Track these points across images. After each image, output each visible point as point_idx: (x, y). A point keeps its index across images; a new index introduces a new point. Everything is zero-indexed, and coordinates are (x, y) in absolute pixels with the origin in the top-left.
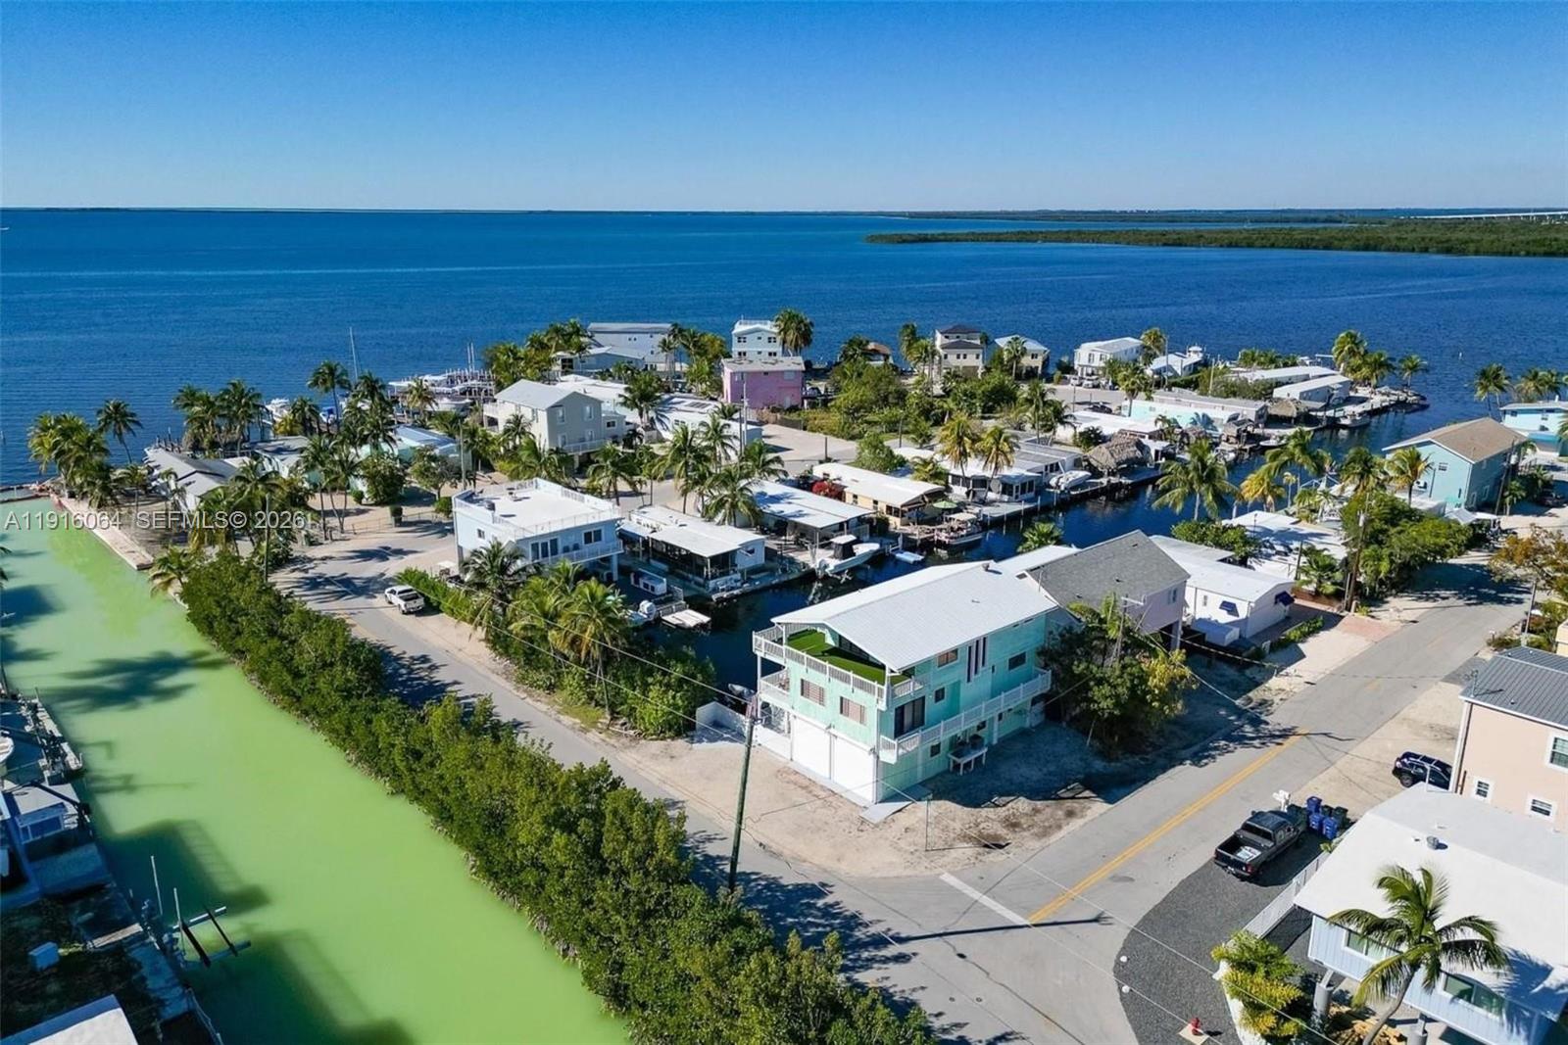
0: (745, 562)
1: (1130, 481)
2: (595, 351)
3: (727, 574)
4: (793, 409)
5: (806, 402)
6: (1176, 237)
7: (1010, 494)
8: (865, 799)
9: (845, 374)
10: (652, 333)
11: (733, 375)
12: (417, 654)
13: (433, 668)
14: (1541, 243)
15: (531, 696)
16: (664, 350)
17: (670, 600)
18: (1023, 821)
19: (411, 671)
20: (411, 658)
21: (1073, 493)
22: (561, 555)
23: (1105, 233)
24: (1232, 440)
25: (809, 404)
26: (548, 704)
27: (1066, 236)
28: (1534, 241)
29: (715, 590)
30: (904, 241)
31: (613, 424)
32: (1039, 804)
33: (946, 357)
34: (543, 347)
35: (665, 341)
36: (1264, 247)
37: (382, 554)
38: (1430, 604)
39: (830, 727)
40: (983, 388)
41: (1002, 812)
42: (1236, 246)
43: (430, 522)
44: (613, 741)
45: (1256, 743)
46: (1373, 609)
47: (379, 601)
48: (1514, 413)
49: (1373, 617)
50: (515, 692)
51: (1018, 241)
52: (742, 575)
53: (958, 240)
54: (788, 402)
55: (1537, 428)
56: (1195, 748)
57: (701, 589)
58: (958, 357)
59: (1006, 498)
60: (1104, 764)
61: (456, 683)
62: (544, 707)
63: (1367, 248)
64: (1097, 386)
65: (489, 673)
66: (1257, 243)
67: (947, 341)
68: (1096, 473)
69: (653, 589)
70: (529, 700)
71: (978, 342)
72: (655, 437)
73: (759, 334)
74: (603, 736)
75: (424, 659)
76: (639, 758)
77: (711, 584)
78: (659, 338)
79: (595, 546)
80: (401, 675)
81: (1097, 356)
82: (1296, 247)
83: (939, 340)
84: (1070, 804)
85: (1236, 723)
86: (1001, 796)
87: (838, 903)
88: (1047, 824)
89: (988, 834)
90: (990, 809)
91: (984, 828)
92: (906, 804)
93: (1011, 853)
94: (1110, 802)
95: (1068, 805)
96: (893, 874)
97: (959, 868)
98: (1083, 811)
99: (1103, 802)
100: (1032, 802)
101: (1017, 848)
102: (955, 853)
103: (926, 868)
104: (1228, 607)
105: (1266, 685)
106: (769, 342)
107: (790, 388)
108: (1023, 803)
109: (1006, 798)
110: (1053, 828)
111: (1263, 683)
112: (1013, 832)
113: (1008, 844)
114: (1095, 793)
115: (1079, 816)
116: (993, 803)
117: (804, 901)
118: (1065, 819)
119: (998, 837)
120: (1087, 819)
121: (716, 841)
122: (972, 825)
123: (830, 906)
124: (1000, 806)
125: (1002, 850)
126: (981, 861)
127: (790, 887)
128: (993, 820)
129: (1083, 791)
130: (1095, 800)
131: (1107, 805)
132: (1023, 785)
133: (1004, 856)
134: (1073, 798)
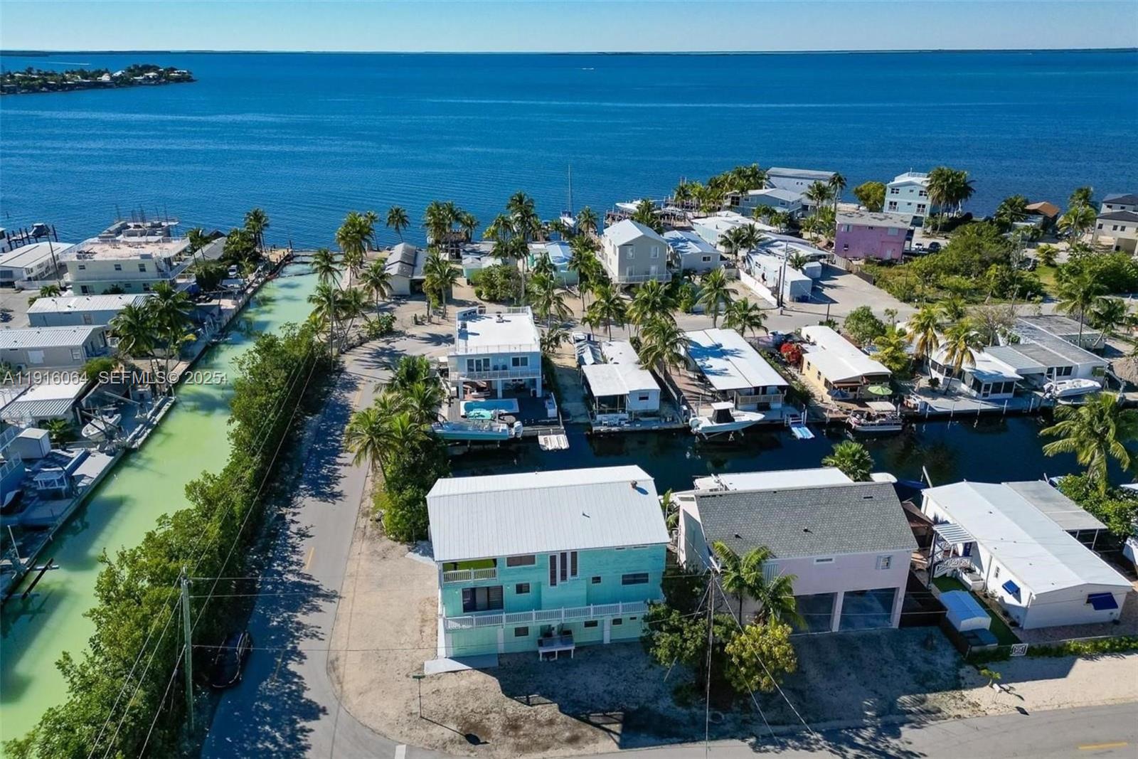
0: (635, 406)
2: (759, 191)
3: (615, 412)
7: (979, 391)
10: (816, 179)
11: (840, 225)
17: (553, 424)
18: (527, 727)
21: (1063, 402)
22: (491, 372)
29: (598, 423)
31: (709, 259)
32: (563, 718)
33: (1098, 228)
37: (441, 340)
41: (524, 710)
44: (369, 530)
45: (851, 752)
52: (629, 416)
54: (888, 255)
58: (1115, 228)
59: (974, 393)
69: (547, 411)
72: (734, 275)
73: (912, 188)
74: (370, 523)
76: (364, 550)
77: (598, 417)
79: (520, 368)
83: (1104, 208)
84: (587, 730)
85: (865, 721)
86: (543, 695)
87: (311, 730)
88: (540, 740)
89: (484, 727)
90: (517, 704)
91: (488, 719)
92: (466, 667)
93: (475, 753)
94: (622, 745)
95: (584, 730)
96: (374, 726)
97: (421, 745)
98: (587, 743)
99: (617, 743)
100: (559, 713)
101: (489, 750)
102: (436, 731)
103: (401, 732)
104: (1012, 588)
105: (965, 693)
106: (921, 195)
107: (893, 242)
108: (550, 710)
109: (543, 700)
110: (541, 746)
111: (965, 688)
112: (505, 734)
113: (486, 743)
114: (623, 730)
115: (577, 745)
116: (528, 699)
117: (294, 717)
118: (562, 743)
119: (487, 732)
120: (582, 752)
121: (315, 639)
122: (484, 711)
123: (303, 730)
124: (528, 705)
125: (473, 746)
126: (445, 748)
127: (303, 701)
128: (505, 714)
129: (616, 723)
130: (612, 737)
131: (615, 747)
132: (571, 695)
133: (467, 753)
134: (598, 726)
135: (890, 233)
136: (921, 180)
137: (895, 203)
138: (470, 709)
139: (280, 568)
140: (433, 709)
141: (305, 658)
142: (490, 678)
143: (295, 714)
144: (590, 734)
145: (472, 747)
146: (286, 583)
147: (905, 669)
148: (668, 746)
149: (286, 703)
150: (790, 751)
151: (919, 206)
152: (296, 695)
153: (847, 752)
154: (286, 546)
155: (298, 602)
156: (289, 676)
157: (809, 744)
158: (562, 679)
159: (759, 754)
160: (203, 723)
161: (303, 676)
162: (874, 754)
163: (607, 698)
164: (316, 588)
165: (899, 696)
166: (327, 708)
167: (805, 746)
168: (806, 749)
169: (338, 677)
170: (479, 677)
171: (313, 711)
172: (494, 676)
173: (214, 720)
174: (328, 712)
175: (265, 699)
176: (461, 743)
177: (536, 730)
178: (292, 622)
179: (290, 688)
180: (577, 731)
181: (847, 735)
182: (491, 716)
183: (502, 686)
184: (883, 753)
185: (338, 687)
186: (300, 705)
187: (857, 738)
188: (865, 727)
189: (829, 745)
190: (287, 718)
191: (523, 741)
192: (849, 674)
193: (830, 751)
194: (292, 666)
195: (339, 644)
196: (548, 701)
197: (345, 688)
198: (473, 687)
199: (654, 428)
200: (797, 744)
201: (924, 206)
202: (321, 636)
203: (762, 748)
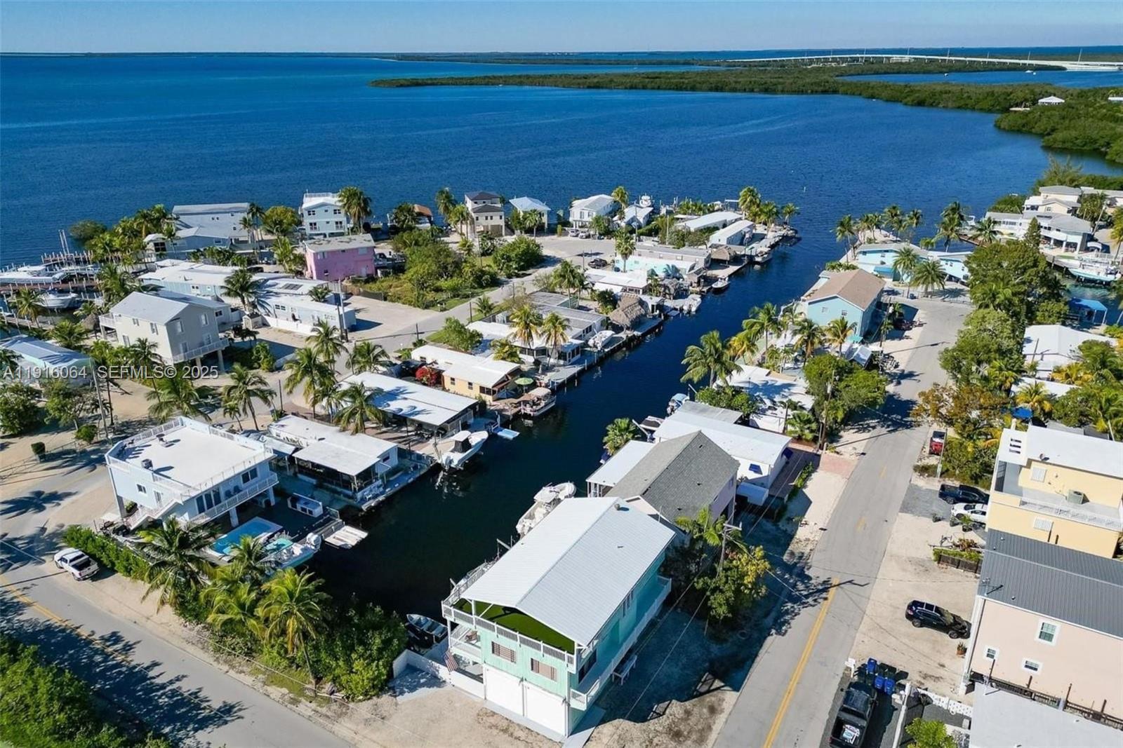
0: (383, 470)
1: (640, 334)
2: (183, 233)
3: (371, 483)
4: (371, 279)
5: (379, 272)
6: (596, 80)
7: (565, 359)
8: (559, 734)
9: (405, 242)
10: (232, 212)
11: (315, 255)
12: (107, 633)
13: (128, 648)
14: (819, 84)
15: (233, 667)
16: (245, 227)
17: (329, 521)
18: (682, 727)
19: (107, 657)
20: (102, 638)
21: (606, 350)
22: (225, 502)
23: (545, 77)
24: (694, 285)
25: (382, 273)
26: (251, 674)
27: (518, 80)
28: (815, 83)
29: (363, 500)
30: (402, 86)
32: (688, 704)
33: (477, 219)
34: (136, 234)
35: (245, 219)
36: (653, 88)
37: (37, 501)
38: (866, 435)
39: (522, 680)
40: (515, 252)
41: (664, 721)
42: (636, 88)
43: (74, 451)
44: (324, 710)
45: (810, 600)
46: (835, 444)
47: (49, 565)
48: (865, 253)
49: (838, 453)
50: (215, 664)
51: (486, 84)
52: (383, 481)
53: (442, 84)
54: (364, 272)
55: (879, 263)
56: (773, 614)
57: (351, 501)
58: (487, 219)
59: (562, 362)
60: (718, 646)
61: (155, 664)
62: (249, 680)
63: (717, 89)
64: (588, 237)
65: (184, 645)
66: (649, 86)
67: (476, 206)
68: (617, 329)
69: (311, 512)
70: (232, 673)
71: (499, 205)
72: (260, 323)
73: (326, 208)
74: (313, 705)
75: (115, 638)
76: (354, 727)
77: (359, 495)
78: (240, 216)
79: (253, 483)
80: (98, 665)
81: (586, 213)
82: (673, 89)
83: (470, 205)
84: (709, 699)
86: (659, 702)
92: (591, 730)
94: (736, 687)
98: (720, 705)
99: (732, 691)
100: (682, 703)
104: (754, 468)
105: (797, 536)
106: (335, 213)
107: (364, 261)
108: (676, 707)
109: (663, 705)
110: (706, 730)
111: (794, 535)
112: (679, 743)
115: (719, 711)
116: (655, 712)
118: (711, 717)
120: (727, 712)
122: (647, 743)
124: (662, 715)
128: (661, 733)
129: (713, 681)
130: (724, 690)
131: (735, 694)
132: (670, 688)
134: (709, 691)
135: (360, 252)
136: (332, 199)
137: (315, 224)
142: (616, 722)
144: (713, 699)
148: (751, 670)
151: (337, 223)
153: (808, 602)
157: (792, 612)
163: (688, 673)
165: (782, 558)
167: (793, 614)
168: (795, 615)
170: (607, 728)
172: (615, 719)
177: (689, 725)
180: (706, 704)
183: (630, 720)
189: (800, 606)
191: (694, 737)
193: (804, 607)
196: (667, 703)
198: (615, 737)
199: (410, 481)
200: (788, 616)
201: (341, 223)
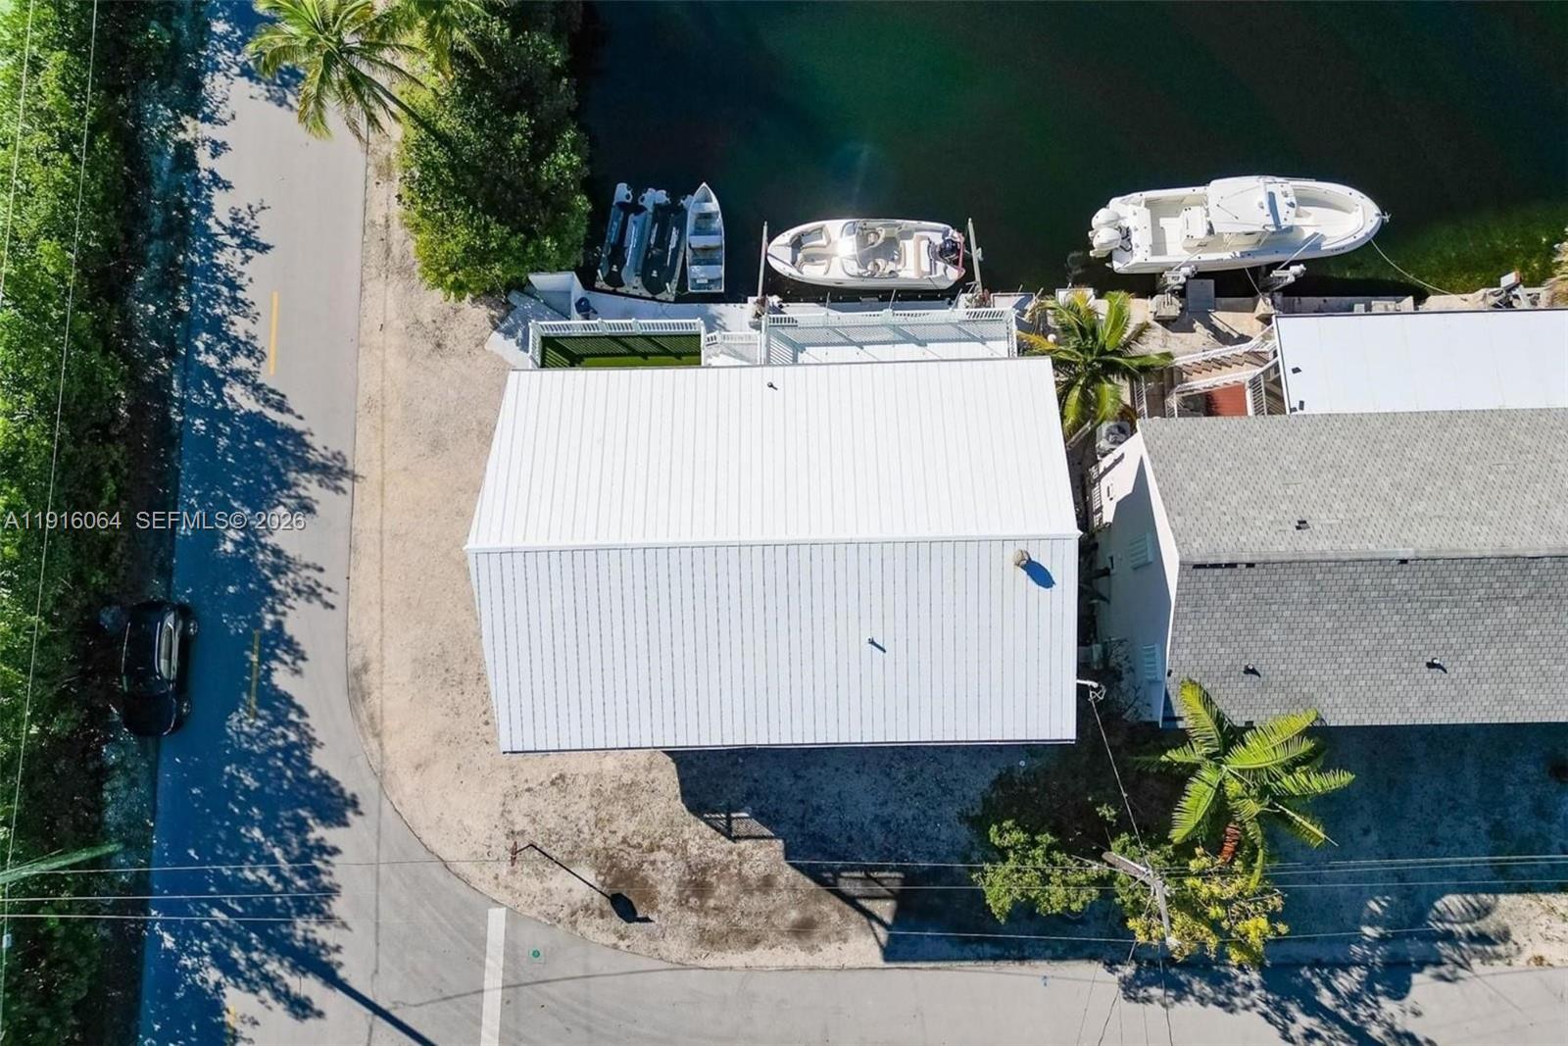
18: (723, 889)
32: (789, 875)
41: (718, 848)
44: (398, 236)
76: (392, 313)
84: (830, 909)
85: (1355, 948)
86: (758, 815)
87: (335, 851)
88: (744, 924)
89: (644, 880)
90: (710, 832)
91: (653, 863)
93: (627, 942)
94: (891, 953)
95: (826, 908)
96: (448, 854)
97: (533, 913)
98: (826, 938)
99: (881, 946)
100: (784, 863)
101: (651, 937)
102: (560, 880)
103: (496, 878)
108: (767, 854)
109: (756, 827)
110: (743, 937)
112: (682, 902)
113: (646, 920)
114: (898, 915)
115: (809, 944)
116: (729, 820)
117: (303, 813)
118: (782, 934)
119: (650, 897)
120: (816, 960)
121: (317, 603)
122: (646, 844)
123: (322, 849)
124: (729, 838)
125: (625, 924)
126: (573, 924)
127: (313, 773)
128: (685, 857)
129: (885, 898)
130: (873, 929)
132: (811, 820)
133: (614, 939)
138: (620, 835)
139: (212, 361)
140: (552, 826)
141: (304, 659)
143: (302, 806)
144: (835, 917)
145: (622, 925)
146: (232, 413)
147: (1485, 826)
149: (281, 776)
150: (1190, 1005)
152: (298, 753)
153: (1293, 1021)
154: (214, 279)
155: (267, 484)
156: (278, 705)
157: (1231, 993)
158: (797, 777)
159: (1133, 1005)
160: (141, 807)
161: (307, 709)
162: (1340, 1032)
163: (878, 836)
164: (298, 437)
165: (1444, 892)
166: (360, 800)
167: (1221, 997)
168: (1221, 1005)
169: (372, 718)
171: (334, 805)
173: (159, 804)
174: (361, 808)
175: (244, 758)
176: (602, 915)
177: (737, 899)
178: (264, 547)
179: (284, 737)
180: (812, 909)
181: (1308, 982)
182: (660, 855)
183: (682, 782)
184: (1358, 1033)
185: (374, 744)
186: (307, 782)
187: (1325, 992)
188: (1345, 967)
189: (1267, 1002)
190: (289, 814)
191: (712, 923)
192: (1366, 832)
193: (1265, 1015)
194: (282, 679)
195: (364, 625)
196: (767, 832)
197: (388, 750)
198: (627, 778)
200: (1208, 990)
202: (328, 597)
203: (1141, 993)
